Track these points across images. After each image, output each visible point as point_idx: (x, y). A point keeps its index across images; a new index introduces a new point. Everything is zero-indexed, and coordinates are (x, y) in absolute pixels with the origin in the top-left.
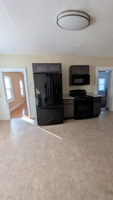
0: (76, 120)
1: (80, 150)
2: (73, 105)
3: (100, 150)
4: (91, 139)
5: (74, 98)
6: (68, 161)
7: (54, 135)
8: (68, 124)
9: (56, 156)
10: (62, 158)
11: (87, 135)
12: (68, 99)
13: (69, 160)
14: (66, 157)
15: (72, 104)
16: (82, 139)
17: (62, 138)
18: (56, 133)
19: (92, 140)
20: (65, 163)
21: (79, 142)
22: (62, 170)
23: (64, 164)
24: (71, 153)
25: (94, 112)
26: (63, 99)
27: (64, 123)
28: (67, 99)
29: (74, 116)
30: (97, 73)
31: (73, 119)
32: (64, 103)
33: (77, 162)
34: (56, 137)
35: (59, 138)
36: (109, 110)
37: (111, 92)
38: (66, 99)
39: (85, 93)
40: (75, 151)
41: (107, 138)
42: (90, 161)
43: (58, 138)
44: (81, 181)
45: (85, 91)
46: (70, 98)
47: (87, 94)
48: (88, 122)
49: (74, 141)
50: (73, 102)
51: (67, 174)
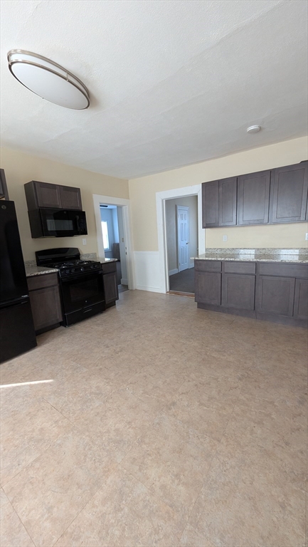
0: (71, 327)
1: (107, 379)
2: (57, 288)
3: (140, 360)
4: (118, 350)
5: (57, 270)
6: (92, 412)
7: (23, 384)
8: (50, 343)
9: (56, 422)
10: (76, 415)
11: (108, 347)
12: (39, 273)
13: (92, 410)
14: (84, 407)
15: (53, 286)
16: (102, 357)
17: (52, 378)
18: (27, 378)
19: (121, 351)
20: (86, 420)
21: (98, 368)
22: (87, 434)
23: (86, 422)
24: (91, 393)
25: (106, 298)
26: (27, 275)
27: (40, 345)
28: (37, 275)
29: (64, 317)
30: (97, 209)
31: (62, 328)
32: (30, 287)
33: (111, 401)
34: (31, 386)
35: (44, 383)
36: (130, 288)
37: (127, 251)
38: (35, 276)
39: (78, 256)
40: (98, 387)
41: (143, 336)
42: (132, 385)
43: (38, 384)
44: (129, 423)
45: (76, 250)
46: (47, 272)
47: (83, 258)
48: (98, 322)
49: (85, 370)
50: (55, 281)
51: (100, 432)
